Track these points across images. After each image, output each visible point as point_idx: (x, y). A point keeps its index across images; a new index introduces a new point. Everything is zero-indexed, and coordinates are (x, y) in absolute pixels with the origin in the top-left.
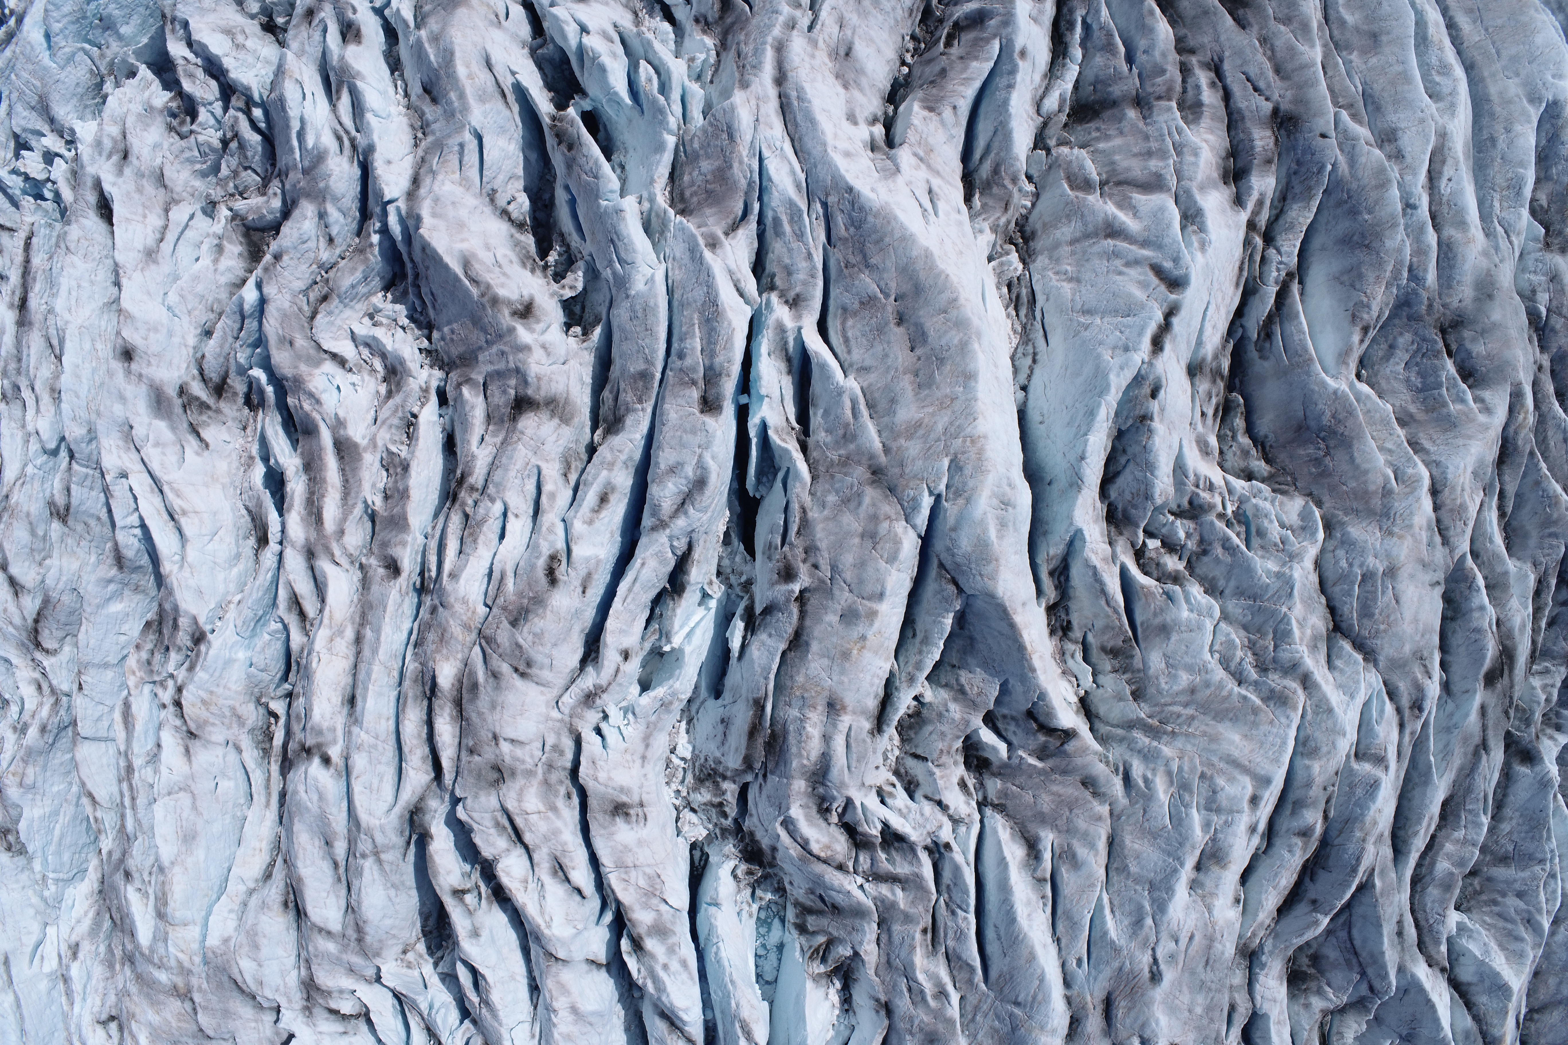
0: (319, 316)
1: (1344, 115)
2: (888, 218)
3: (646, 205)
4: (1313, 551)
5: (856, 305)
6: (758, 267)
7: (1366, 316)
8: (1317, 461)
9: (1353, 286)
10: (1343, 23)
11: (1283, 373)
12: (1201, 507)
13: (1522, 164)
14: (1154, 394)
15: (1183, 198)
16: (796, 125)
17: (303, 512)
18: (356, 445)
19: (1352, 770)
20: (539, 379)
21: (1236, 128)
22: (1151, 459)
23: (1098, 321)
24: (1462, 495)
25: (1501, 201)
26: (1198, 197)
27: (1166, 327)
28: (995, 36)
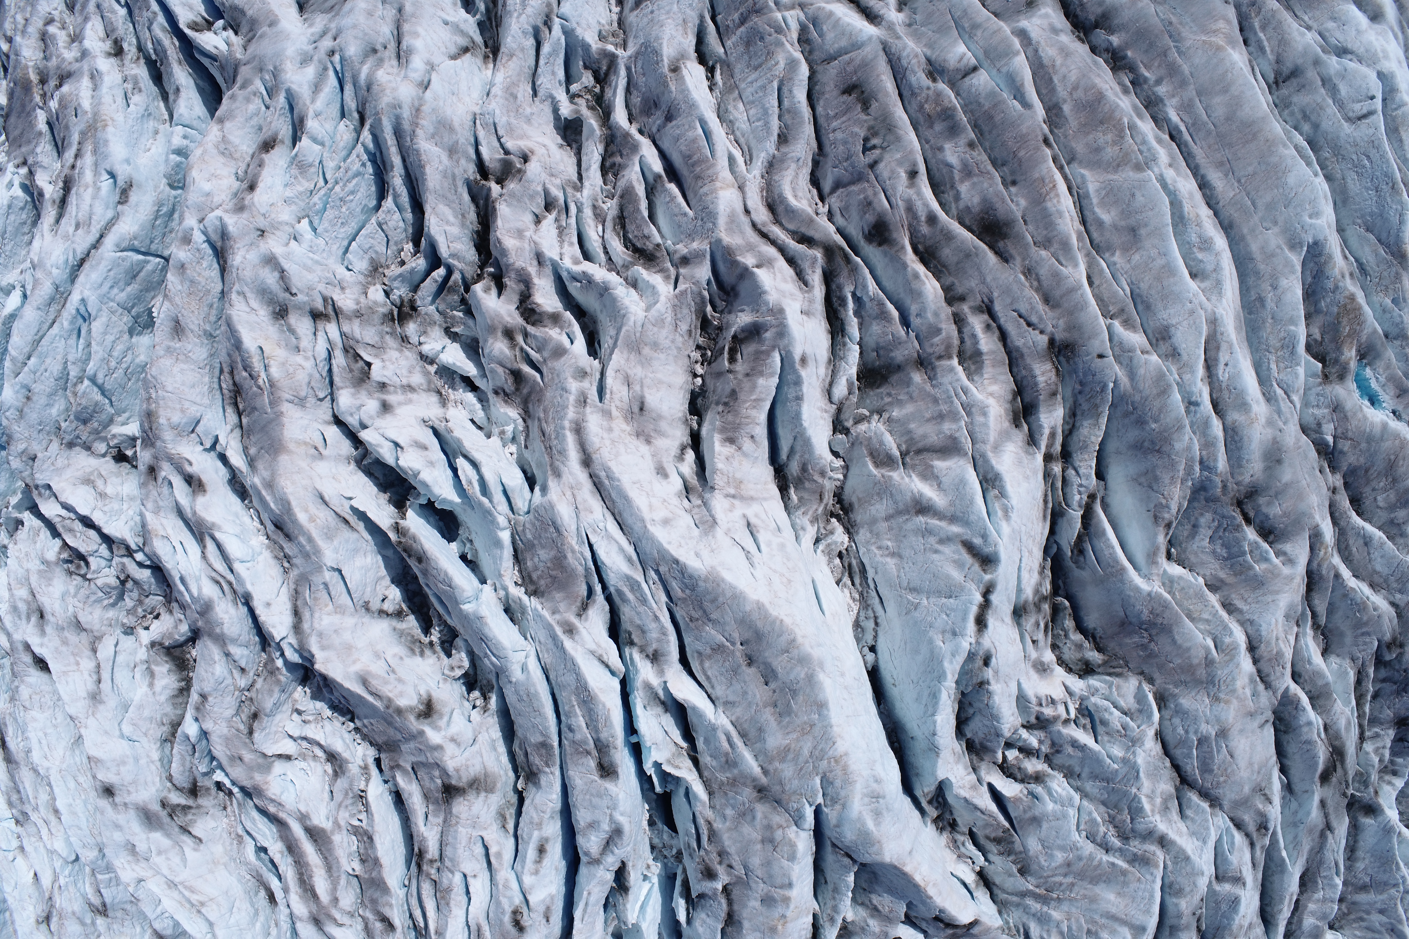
0: (256, 735)
1: (1116, 324)
2: (717, 581)
3: (502, 593)
4: (1151, 733)
5: (708, 651)
6: (615, 631)
7: (1167, 516)
8: (1144, 647)
9: (1150, 487)
10: (1100, 223)
11: (1100, 582)
12: (1047, 720)
13: (1292, 321)
14: (987, 662)
15: (980, 462)
16: (613, 502)
17: (299, 891)
18: (323, 831)
19: (1215, 891)
20: (457, 770)
21: (1017, 366)
22: (995, 711)
23: (925, 602)
24: (1277, 644)
25: (1277, 362)
26: (994, 462)
27: (986, 605)
28: (773, 347)
